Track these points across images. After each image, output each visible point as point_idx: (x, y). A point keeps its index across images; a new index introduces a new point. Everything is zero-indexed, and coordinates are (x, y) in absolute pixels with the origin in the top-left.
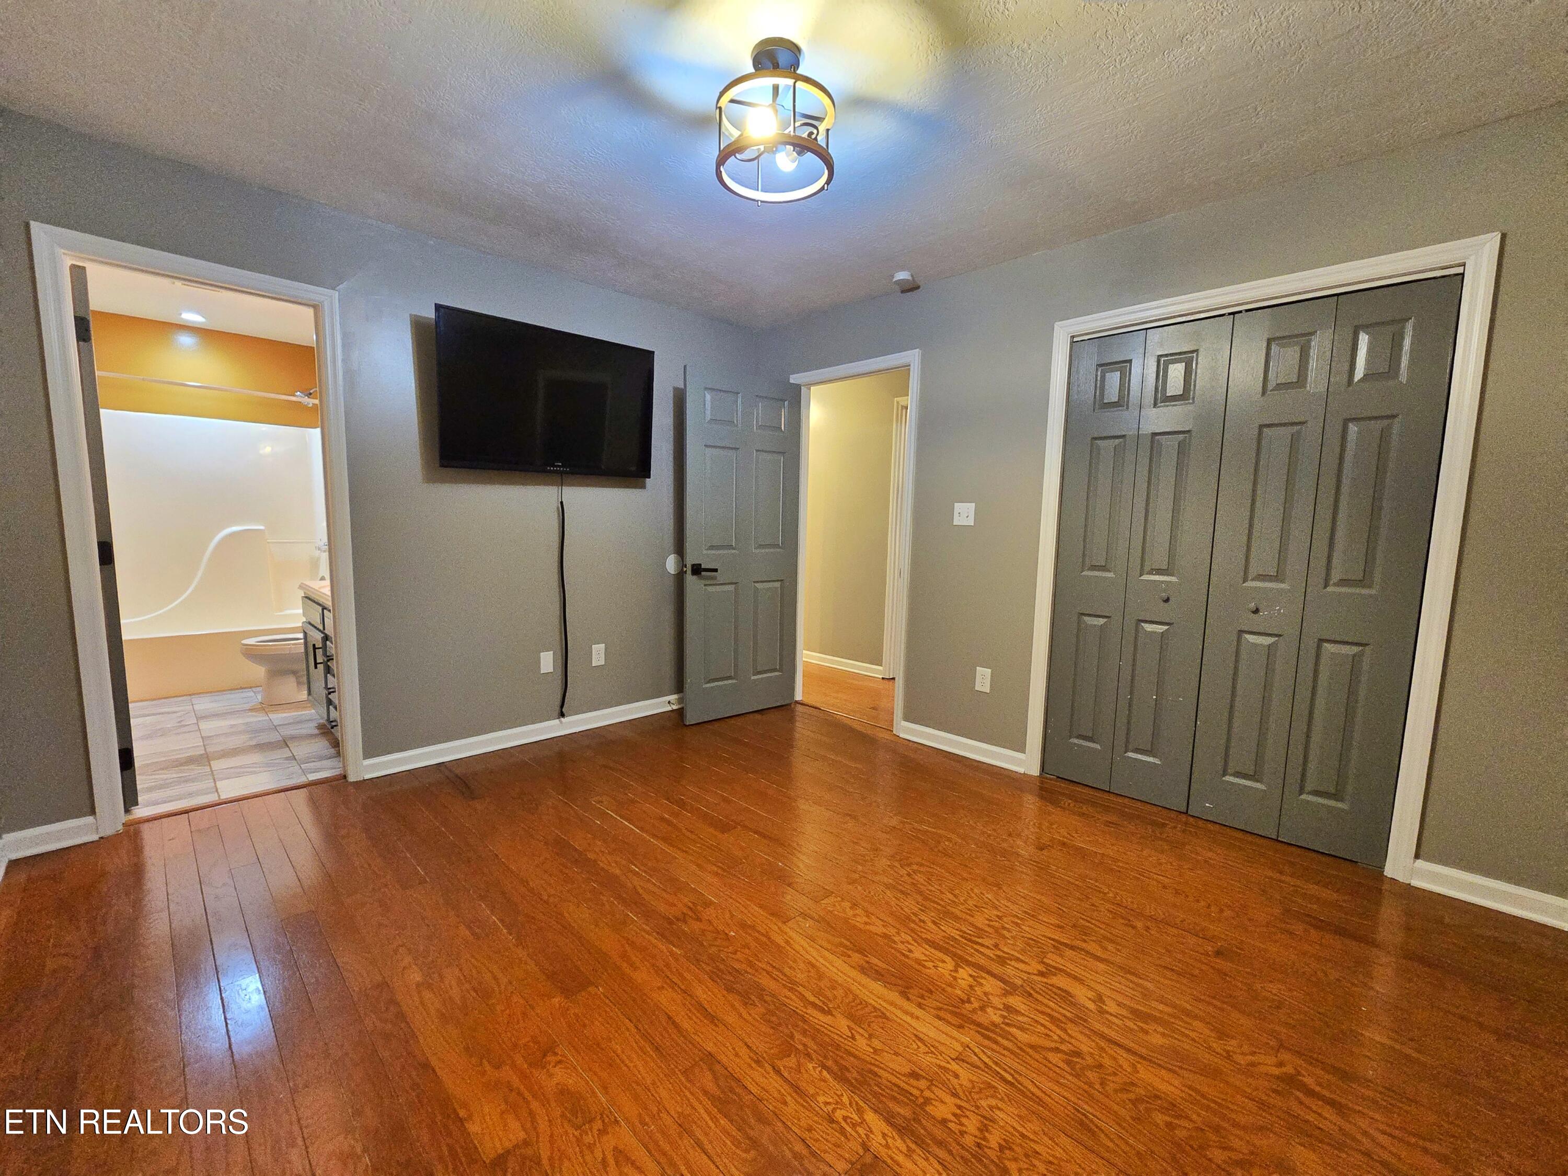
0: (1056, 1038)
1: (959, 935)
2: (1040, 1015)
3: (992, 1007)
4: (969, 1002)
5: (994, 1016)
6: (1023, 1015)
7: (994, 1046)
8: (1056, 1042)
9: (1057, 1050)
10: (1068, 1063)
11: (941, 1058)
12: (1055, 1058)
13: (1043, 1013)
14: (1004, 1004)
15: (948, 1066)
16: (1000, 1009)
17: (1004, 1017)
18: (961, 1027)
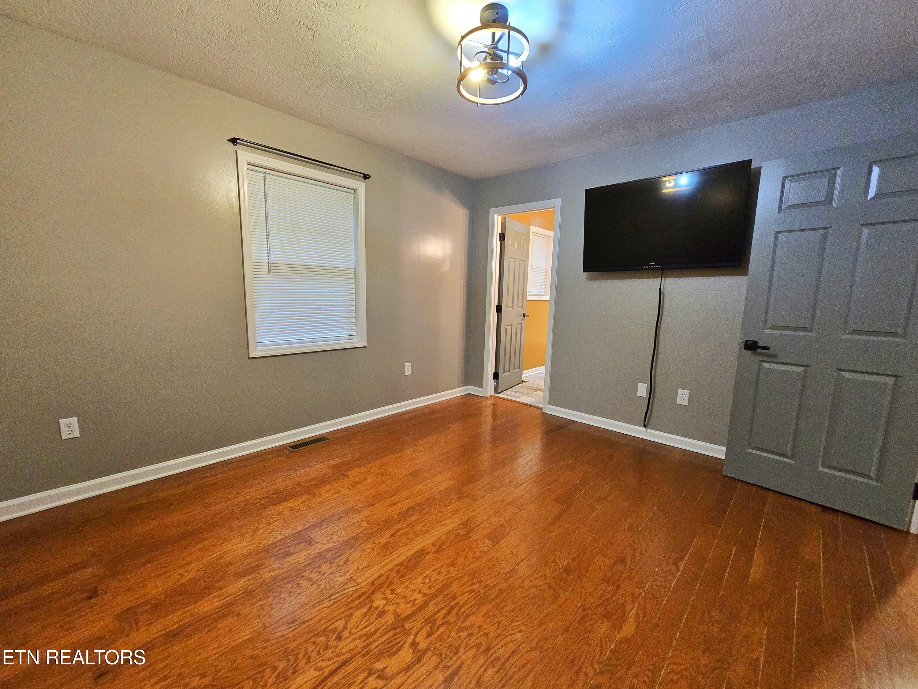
0: (353, 631)
1: (458, 603)
2: (375, 628)
3: (386, 604)
4: (392, 593)
5: (378, 602)
6: (376, 619)
7: (355, 596)
8: (352, 629)
9: (345, 628)
10: (334, 631)
11: (354, 572)
12: (340, 625)
13: (376, 631)
14: (388, 611)
15: (348, 574)
16: (384, 607)
17: (377, 608)
18: (372, 584)
